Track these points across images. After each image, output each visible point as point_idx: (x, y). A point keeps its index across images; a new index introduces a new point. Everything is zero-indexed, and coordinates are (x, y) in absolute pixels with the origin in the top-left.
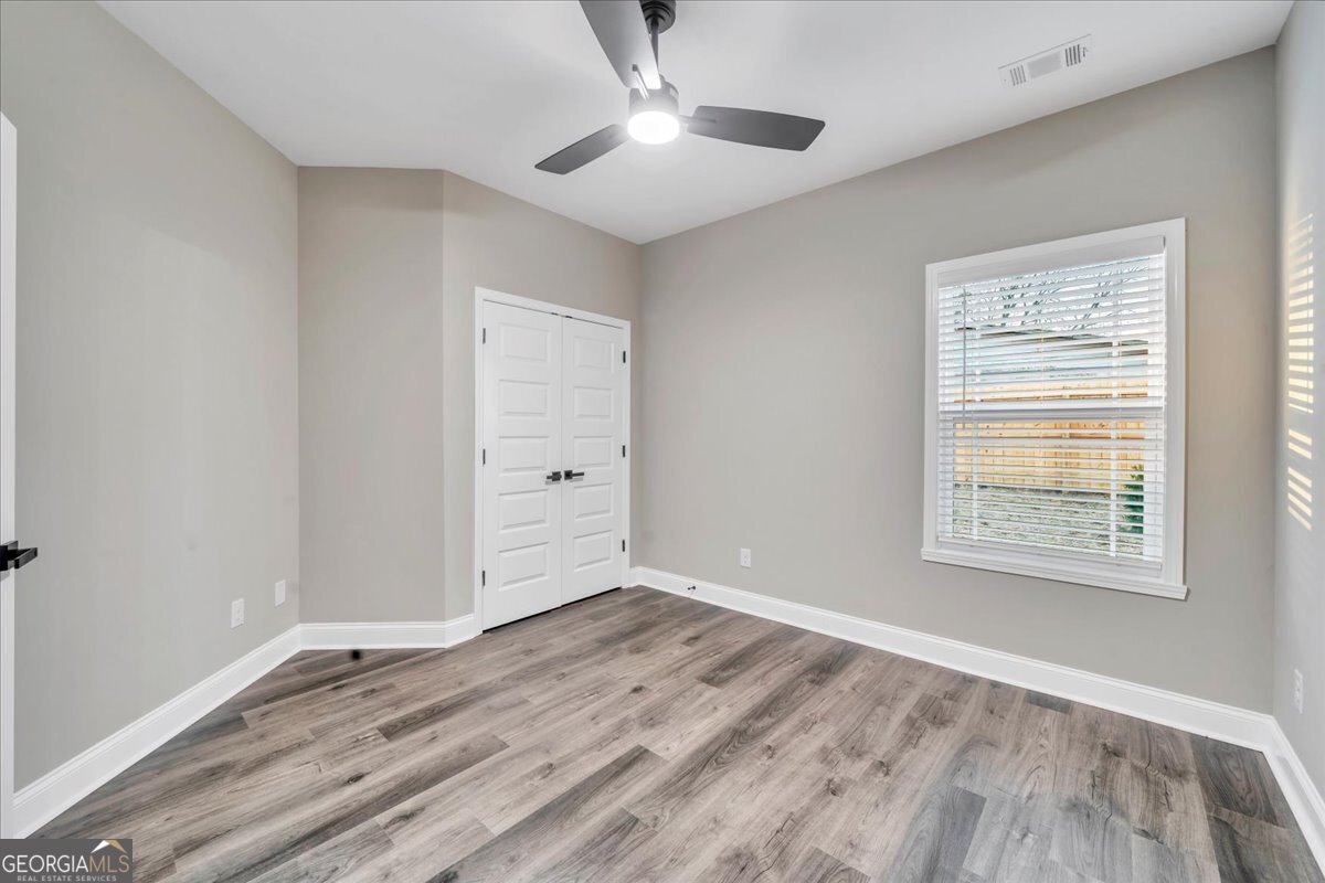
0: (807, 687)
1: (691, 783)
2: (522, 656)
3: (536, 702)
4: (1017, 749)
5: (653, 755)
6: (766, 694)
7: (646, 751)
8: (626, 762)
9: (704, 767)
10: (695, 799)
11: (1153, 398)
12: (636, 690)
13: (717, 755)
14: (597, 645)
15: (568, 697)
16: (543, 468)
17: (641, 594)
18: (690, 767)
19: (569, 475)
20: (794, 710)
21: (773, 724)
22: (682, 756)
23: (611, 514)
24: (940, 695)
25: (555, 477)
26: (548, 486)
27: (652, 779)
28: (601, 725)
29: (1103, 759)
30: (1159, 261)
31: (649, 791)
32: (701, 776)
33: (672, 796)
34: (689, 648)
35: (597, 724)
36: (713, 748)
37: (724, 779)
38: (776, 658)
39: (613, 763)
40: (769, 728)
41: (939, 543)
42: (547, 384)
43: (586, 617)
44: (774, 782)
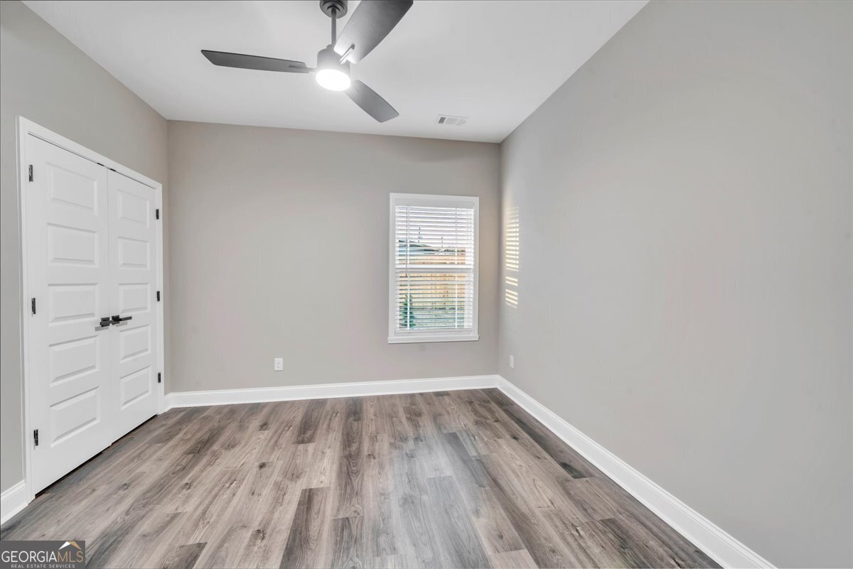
0: (356, 424)
1: (353, 487)
2: (121, 492)
3: (189, 508)
4: (448, 413)
5: (317, 489)
6: (340, 434)
7: (310, 489)
8: (306, 500)
9: (351, 479)
10: (363, 493)
11: (468, 265)
12: (262, 466)
13: (350, 471)
14: (190, 456)
15: (213, 493)
16: (92, 315)
17: (183, 413)
18: (344, 483)
19: (117, 320)
20: (361, 435)
21: (360, 445)
22: (333, 481)
23: (149, 352)
24: (408, 405)
25: (105, 323)
26: (98, 332)
27: (331, 499)
28: (264, 494)
29: (470, 405)
30: (471, 212)
31: (336, 504)
32: (354, 483)
33: (351, 498)
34: (267, 432)
35: (260, 495)
36: (344, 469)
37: (365, 478)
38: (325, 418)
39: (299, 504)
40: (359, 448)
41: (396, 334)
42: (94, 232)
43: (151, 444)
44: (387, 467)
